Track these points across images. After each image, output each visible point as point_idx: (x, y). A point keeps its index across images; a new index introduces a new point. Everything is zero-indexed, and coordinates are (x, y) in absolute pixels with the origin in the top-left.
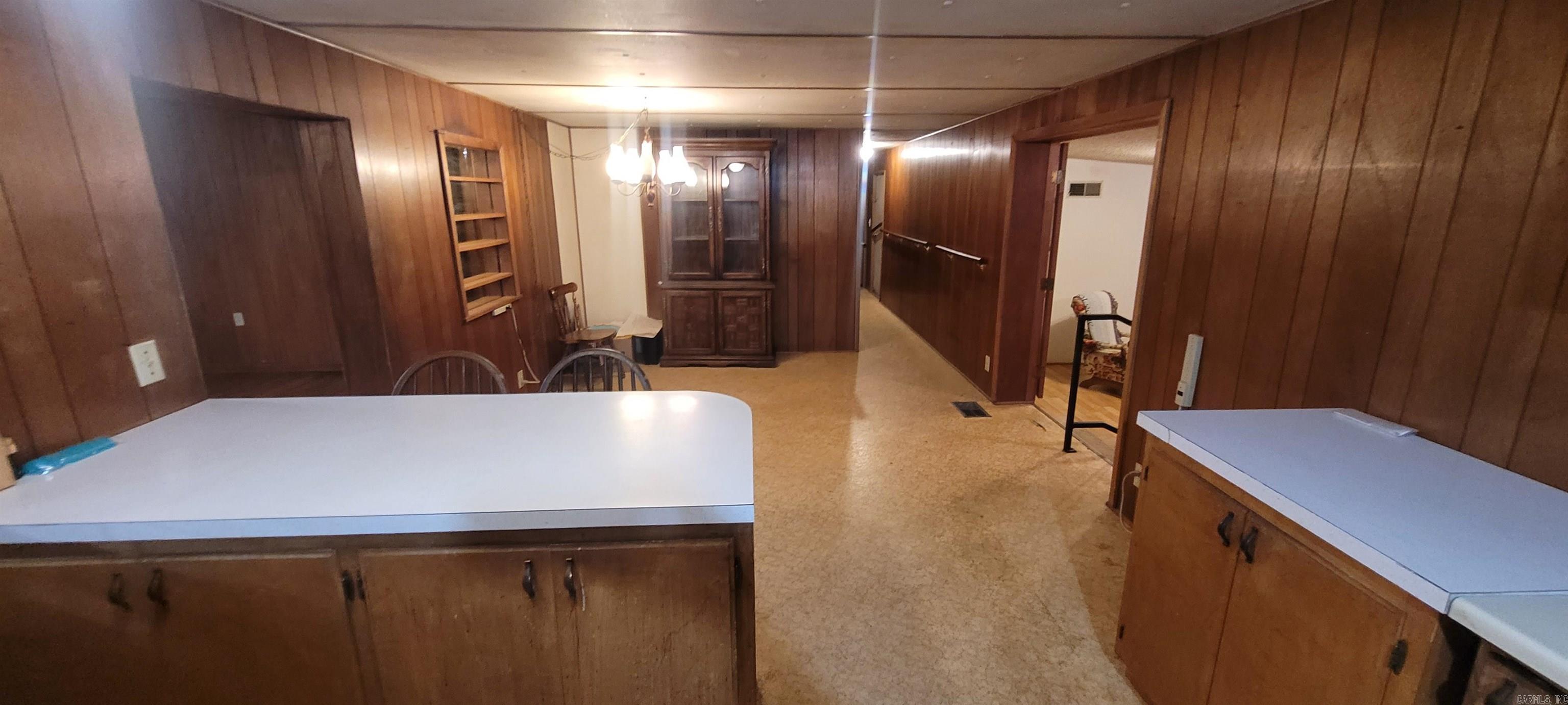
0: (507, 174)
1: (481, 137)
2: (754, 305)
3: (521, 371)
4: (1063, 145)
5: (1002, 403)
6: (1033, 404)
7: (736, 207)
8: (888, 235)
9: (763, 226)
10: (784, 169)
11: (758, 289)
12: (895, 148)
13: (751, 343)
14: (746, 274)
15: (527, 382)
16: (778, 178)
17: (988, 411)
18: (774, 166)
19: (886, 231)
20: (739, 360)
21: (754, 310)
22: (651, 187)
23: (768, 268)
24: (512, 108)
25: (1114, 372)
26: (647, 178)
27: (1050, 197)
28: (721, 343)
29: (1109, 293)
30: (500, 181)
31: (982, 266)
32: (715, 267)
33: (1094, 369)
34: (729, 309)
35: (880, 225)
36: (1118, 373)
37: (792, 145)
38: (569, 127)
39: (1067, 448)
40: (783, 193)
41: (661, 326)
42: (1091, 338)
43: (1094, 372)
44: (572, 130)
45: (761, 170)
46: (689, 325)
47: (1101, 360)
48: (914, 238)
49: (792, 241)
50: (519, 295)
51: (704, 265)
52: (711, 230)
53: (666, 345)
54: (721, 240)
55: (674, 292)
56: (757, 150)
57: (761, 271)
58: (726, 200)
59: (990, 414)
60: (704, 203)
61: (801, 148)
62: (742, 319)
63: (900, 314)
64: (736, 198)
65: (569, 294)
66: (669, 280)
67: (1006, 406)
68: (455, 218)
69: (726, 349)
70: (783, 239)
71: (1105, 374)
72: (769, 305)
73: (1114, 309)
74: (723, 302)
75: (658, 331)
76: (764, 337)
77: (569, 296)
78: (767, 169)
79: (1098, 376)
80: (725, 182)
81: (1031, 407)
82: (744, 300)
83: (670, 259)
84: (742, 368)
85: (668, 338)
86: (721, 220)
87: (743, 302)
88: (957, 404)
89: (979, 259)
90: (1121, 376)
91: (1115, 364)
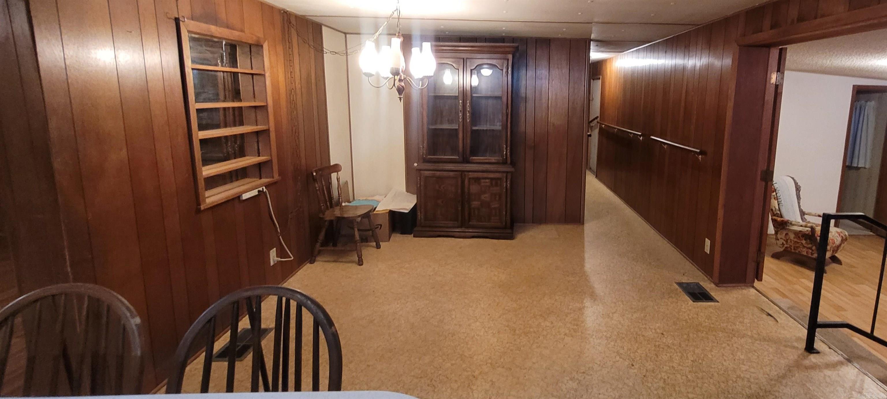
0: (272, 67)
1: (242, 31)
2: (496, 185)
3: (275, 249)
4: (781, 50)
5: (724, 285)
6: (753, 287)
7: (483, 102)
8: (603, 126)
9: (505, 118)
10: (524, 72)
11: (499, 172)
12: (610, 58)
13: (492, 218)
14: (490, 158)
15: (279, 259)
16: (518, 80)
17: (713, 294)
18: (516, 66)
19: (602, 123)
20: (481, 232)
21: (496, 190)
22: (400, 80)
23: (508, 154)
24: (283, 10)
25: (804, 247)
26: (394, 71)
27: (769, 96)
28: (467, 218)
29: (793, 178)
30: (263, 73)
31: (700, 156)
32: (463, 151)
33: (785, 243)
34: (474, 188)
35: (597, 118)
36: (808, 248)
37: (531, 52)
38: (345, 34)
39: (810, 348)
40: (523, 90)
41: (416, 202)
42: (781, 217)
43: (786, 246)
44: (348, 35)
45: (505, 70)
46: (439, 202)
47: (792, 236)
48: (627, 129)
49: (530, 130)
50: (276, 177)
51: (454, 150)
52: (461, 120)
53: (419, 219)
54: (469, 130)
55: (427, 173)
56: (501, 54)
57: (502, 156)
58: (474, 95)
59: (717, 299)
60: (456, 98)
61: (538, 53)
62: (486, 197)
63: (615, 190)
64: (483, 94)
65: (334, 173)
66: (423, 162)
67: (729, 289)
68: (194, 106)
69: (470, 223)
70: (522, 128)
71: (796, 248)
72: (508, 185)
73: (798, 192)
74: (469, 182)
75: (411, 206)
76: (504, 213)
77: (334, 176)
78: (510, 69)
79: (789, 249)
80: (475, 81)
81: (752, 291)
82: (487, 181)
83: (425, 145)
84: (485, 239)
85: (421, 213)
86: (469, 112)
87: (487, 182)
88: (680, 284)
89: (698, 151)
90: (811, 251)
91: (805, 240)
